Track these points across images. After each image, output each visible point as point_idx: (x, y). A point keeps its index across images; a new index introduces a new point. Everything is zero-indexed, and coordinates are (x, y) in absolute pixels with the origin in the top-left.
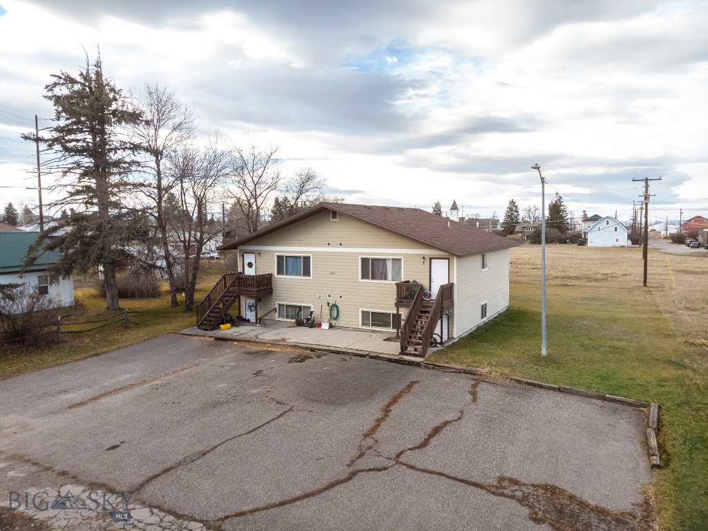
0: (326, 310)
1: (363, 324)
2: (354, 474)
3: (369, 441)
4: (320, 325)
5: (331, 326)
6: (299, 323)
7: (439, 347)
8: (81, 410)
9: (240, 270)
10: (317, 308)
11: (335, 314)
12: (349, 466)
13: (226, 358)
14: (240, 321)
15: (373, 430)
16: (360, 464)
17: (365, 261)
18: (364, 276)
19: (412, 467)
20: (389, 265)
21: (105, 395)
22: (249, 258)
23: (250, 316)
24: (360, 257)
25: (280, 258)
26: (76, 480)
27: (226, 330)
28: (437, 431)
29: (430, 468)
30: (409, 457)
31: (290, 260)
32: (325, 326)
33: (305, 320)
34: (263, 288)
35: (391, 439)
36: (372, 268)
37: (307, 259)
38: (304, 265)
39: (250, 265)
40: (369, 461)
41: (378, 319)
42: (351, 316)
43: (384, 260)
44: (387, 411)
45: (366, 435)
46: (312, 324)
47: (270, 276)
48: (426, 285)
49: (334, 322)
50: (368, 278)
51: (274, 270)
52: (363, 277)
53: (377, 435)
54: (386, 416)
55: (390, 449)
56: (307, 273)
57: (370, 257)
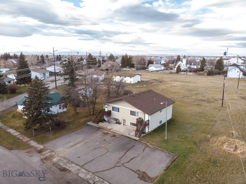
0: (123, 121)
1: (131, 125)
2: (115, 167)
3: (120, 160)
4: (121, 124)
7: (145, 135)
9: (104, 108)
10: (121, 120)
12: (115, 165)
13: (99, 134)
14: (104, 121)
15: (121, 158)
16: (116, 165)
17: (131, 111)
19: (124, 166)
21: (76, 144)
22: (106, 106)
23: (106, 119)
24: (130, 110)
25: (113, 107)
26: (74, 163)
27: (101, 124)
28: (132, 159)
29: (127, 167)
31: (115, 108)
34: (109, 113)
35: (123, 161)
36: (133, 113)
37: (119, 109)
38: (118, 110)
40: (118, 165)
41: (133, 124)
42: (128, 123)
43: (135, 112)
44: (125, 153)
46: (119, 123)
48: (144, 119)
49: (124, 124)
50: (132, 115)
51: (112, 110)
52: (130, 115)
54: (125, 155)
56: (119, 111)
57: (132, 111)
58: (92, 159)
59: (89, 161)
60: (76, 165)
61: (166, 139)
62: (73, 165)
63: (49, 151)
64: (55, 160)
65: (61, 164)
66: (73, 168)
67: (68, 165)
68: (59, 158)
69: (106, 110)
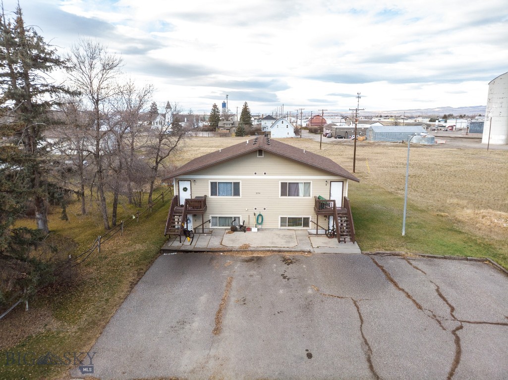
0: (253, 219)
1: (281, 226)
2: (455, 334)
3: (427, 312)
6: (234, 229)
9: (175, 193)
11: (260, 221)
12: (446, 330)
15: (417, 304)
16: (449, 329)
17: (284, 185)
19: (470, 322)
20: (301, 186)
24: (279, 182)
25: (214, 185)
31: (222, 185)
32: (254, 230)
33: (238, 226)
36: (289, 189)
37: (237, 185)
38: (235, 189)
39: (185, 189)
41: (293, 222)
42: (273, 221)
43: (298, 183)
44: (402, 290)
45: (420, 309)
46: (244, 229)
47: (205, 197)
49: (259, 226)
50: (286, 195)
51: (209, 193)
52: (282, 195)
54: (406, 293)
57: (288, 182)
61: (403, 234)
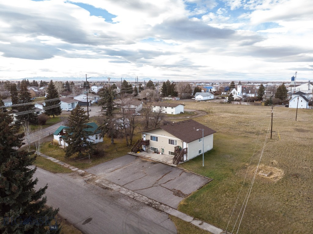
0: (161, 150)
1: (169, 154)
3: (157, 182)
4: (159, 153)
5: (162, 154)
6: (155, 152)
7: (183, 162)
8: (113, 172)
9: (142, 138)
10: (159, 150)
11: (163, 151)
13: (138, 162)
14: (142, 150)
15: (159, 180)
16: (154, 185)
17: (169, 140)
18: (169, 143)
19: (161, 186)
20: (175, 141)
21: (116, 169)
22: (144, 135)
23: (144, 149)
25: (151, 136)
27: (139, 154)
28: (169, 181)
29: (164, 186)
30: (162, 185)
31: (154, 137)
32: (161, 154)
33: (156, 151)
34: (147, 143)
35: (160, 182)
36: (171, 142)
37: (157, 137)
38: (156, 139)
39: (145, 137)
40: (156, 185)
41: (172, 153)
42: (166, 153)
44: (163, 177)
45: (157, 181)
46: (158, 153)
47: (149, 140)
48: (182, 147)
49: (163, 153)
51: (150, 140)
53: (159, 181)
55: (159, 183)
56: (157, 141)
57: (171, 139)
58: (131, 181)
59: (129, 182)
60: (117, 185)
61: (203, 166)
62: (114, 185)
63: (91, 175)
64: (97, 181)
65: (103, 185)
66: (115, 187)
67: (109, 185)
68: (101, 180)
69: (145, 139)
